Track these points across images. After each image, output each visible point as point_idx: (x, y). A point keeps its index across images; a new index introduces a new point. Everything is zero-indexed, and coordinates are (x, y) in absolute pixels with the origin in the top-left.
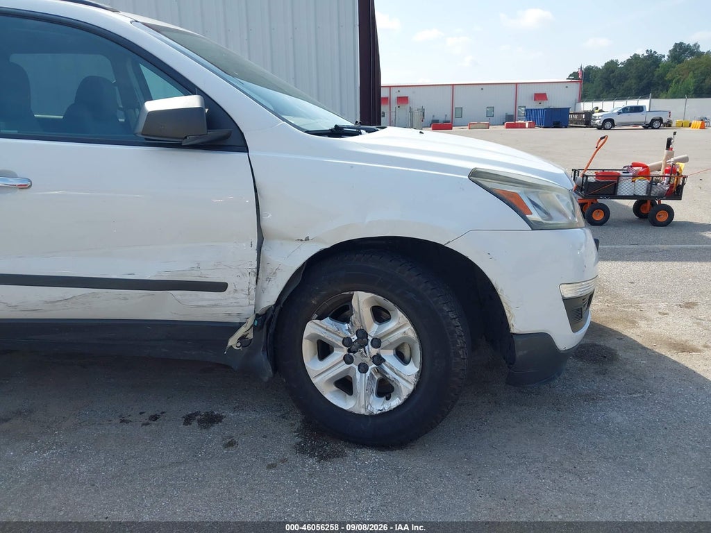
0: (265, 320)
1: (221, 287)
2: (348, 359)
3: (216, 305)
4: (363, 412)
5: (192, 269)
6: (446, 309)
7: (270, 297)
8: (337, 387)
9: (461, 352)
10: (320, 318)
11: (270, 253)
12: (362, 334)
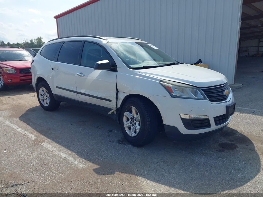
0: (118, 110)
1: (110, 101)
2: (131, 123)
3: (110, 105)
4: (130, 135)
5: (106, 96)
6: (146, 114)
7: (119, 105)
8: (129, 128)
9: (148, 125)
10: (127, 112)
11: (119, 95)
12: (133, 117)
